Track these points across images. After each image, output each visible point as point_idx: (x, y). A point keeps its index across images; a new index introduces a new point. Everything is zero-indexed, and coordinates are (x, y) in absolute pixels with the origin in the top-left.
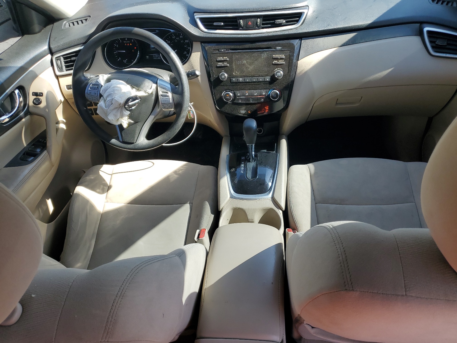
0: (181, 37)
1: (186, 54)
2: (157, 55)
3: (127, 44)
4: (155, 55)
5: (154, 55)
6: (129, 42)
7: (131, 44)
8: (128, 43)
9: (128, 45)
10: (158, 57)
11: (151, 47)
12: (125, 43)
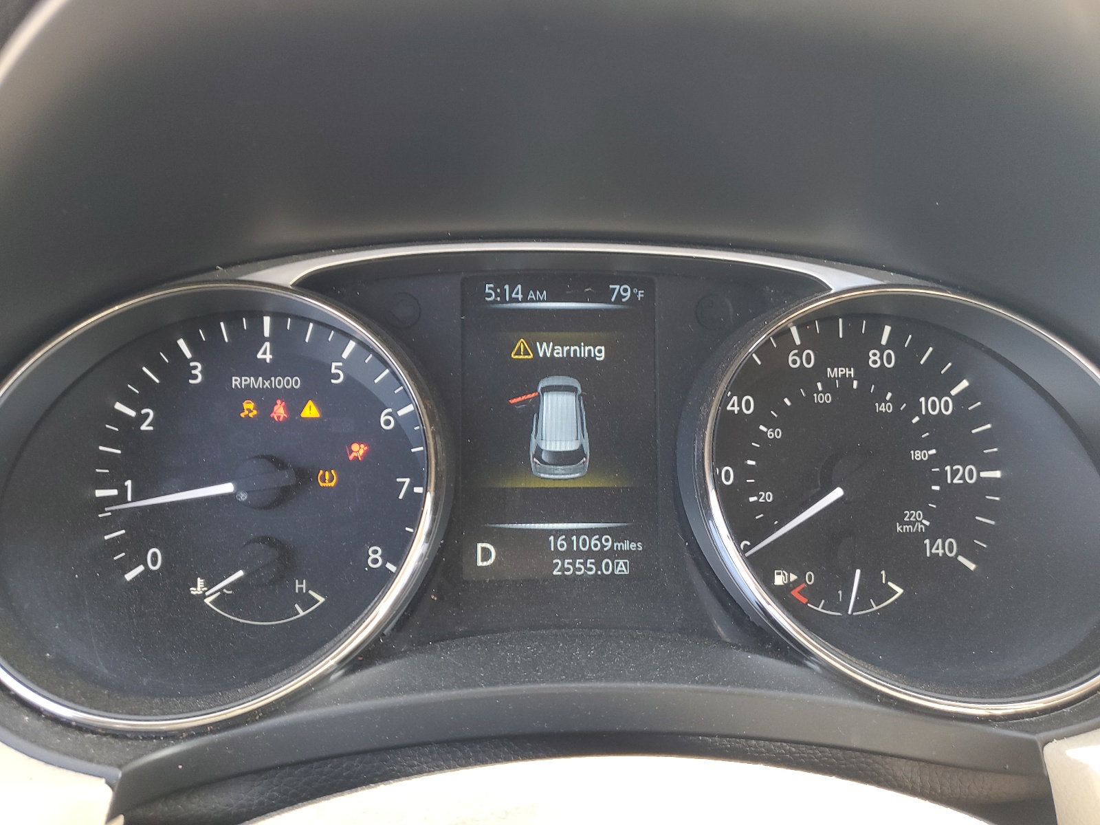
0: (874, 359)
1: (922, 536)
2: (601, 532)
3: (265, 399)
4: (579, 532)
5: (557, 533)
6: (295, 382)
7: (311, 411)
8: (286, 395)
9: (280, 411)
10: (599, 556)
11: (539, 450)
12: (248, 393)
